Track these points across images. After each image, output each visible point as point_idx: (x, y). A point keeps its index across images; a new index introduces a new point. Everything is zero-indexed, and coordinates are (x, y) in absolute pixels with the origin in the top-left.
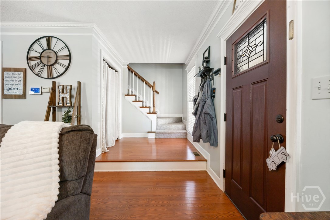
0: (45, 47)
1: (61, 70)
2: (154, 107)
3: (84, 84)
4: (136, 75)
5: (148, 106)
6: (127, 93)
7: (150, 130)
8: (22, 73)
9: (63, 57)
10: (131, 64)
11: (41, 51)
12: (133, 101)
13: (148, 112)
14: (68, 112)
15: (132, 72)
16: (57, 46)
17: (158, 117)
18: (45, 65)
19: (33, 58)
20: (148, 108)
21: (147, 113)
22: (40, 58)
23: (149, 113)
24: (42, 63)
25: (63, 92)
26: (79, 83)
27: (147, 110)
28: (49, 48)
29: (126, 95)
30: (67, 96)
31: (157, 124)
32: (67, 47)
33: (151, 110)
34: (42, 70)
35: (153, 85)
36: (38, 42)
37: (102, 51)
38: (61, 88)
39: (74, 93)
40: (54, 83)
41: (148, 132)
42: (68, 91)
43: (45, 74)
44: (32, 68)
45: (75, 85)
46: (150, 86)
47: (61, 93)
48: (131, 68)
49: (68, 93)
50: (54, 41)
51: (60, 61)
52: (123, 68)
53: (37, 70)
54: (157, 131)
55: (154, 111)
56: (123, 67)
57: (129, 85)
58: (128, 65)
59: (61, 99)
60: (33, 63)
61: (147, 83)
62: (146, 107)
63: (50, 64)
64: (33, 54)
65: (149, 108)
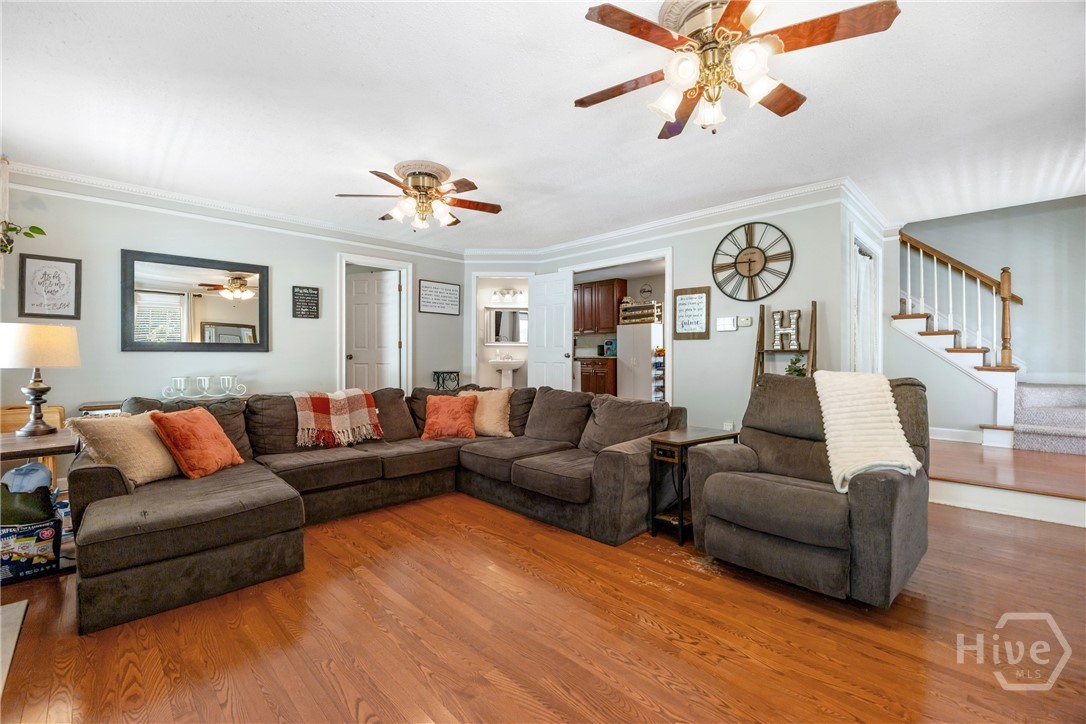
0: (744, 245)
1: (774, 281)
2: (1004, 347)
3: (823, 304)
4: (928, 255)
5: (979, 347)
6: (897, 312)
7: (989, 423)
8: (704, 295)
9: (778, 257)
10: (909, 226)
11: (735, 252)
12: (921, 334)
13: (981, 365)
14: (798, 361)
15: (915, 249)
16: (765, 239)
17: (1020, 384)
18: (744, 277)
19: (723, 268)
20: (979, 351)
21: (975, 368)
22: (734, 265)
23: (986, 367)
24: (738, 273)
25: (781, 325)
26: (814, 304)
27: (977, 359)
28: (750, 245)
29: (895, 318)
30: (792, 331)
31: (1019, 402)
32: (785, 236)
33: (994, 357)
34: (737, 288)
35: (1002, 277)
36: (729, 237)
37: (855, 225)
38: (777, 317)
39: (805, 324)
40: (762, 307)
41: (982, 427)
42: (793, 321)
43: (743, 293)
44: (719, 286)
45: (806, 309)
46: (987, 284)
47: (777, 327)
48: (910, 239)
49: (793, 326)
50: (758, 230)
51: (771, 265)
52: (886, 243)
53: (729, 289)
54: (1020, 427)
55: (1007, 361)
56: (884, 239)
57: (906, 291)
58: (900, 233)
59: (778, 337)
60: (721, 276)
61: (972, 276)
62: (971, 350)
63: (752, 274)
64: (721, 260)
65: (985, 351)
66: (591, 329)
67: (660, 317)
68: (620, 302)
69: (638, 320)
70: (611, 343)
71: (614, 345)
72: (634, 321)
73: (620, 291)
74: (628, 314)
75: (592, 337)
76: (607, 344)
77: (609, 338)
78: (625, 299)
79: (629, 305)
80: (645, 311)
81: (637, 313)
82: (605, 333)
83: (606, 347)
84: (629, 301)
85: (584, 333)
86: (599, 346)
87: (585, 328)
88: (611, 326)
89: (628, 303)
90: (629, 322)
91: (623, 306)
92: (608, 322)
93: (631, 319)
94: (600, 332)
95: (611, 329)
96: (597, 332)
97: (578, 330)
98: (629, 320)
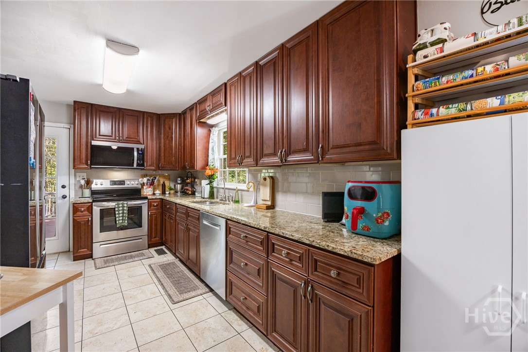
66: (305, 150)
74: (448, 80)
76: (351, 195)
77: (369, 174)
82: (342, 162)
83: (349, 205)
84: (444, 35)
85: (289, 161)
86: (326, 195)
87: (293, 148)
88: (371, 138)
89: (443, 41)
90: (460, 111)
91: (425, 57)
92: (359, 125)
93: (466, 101)
94: (331, 159)
95: (367, 147)
96: (322, 158)
97: (274, 154)
98: (462, 106)
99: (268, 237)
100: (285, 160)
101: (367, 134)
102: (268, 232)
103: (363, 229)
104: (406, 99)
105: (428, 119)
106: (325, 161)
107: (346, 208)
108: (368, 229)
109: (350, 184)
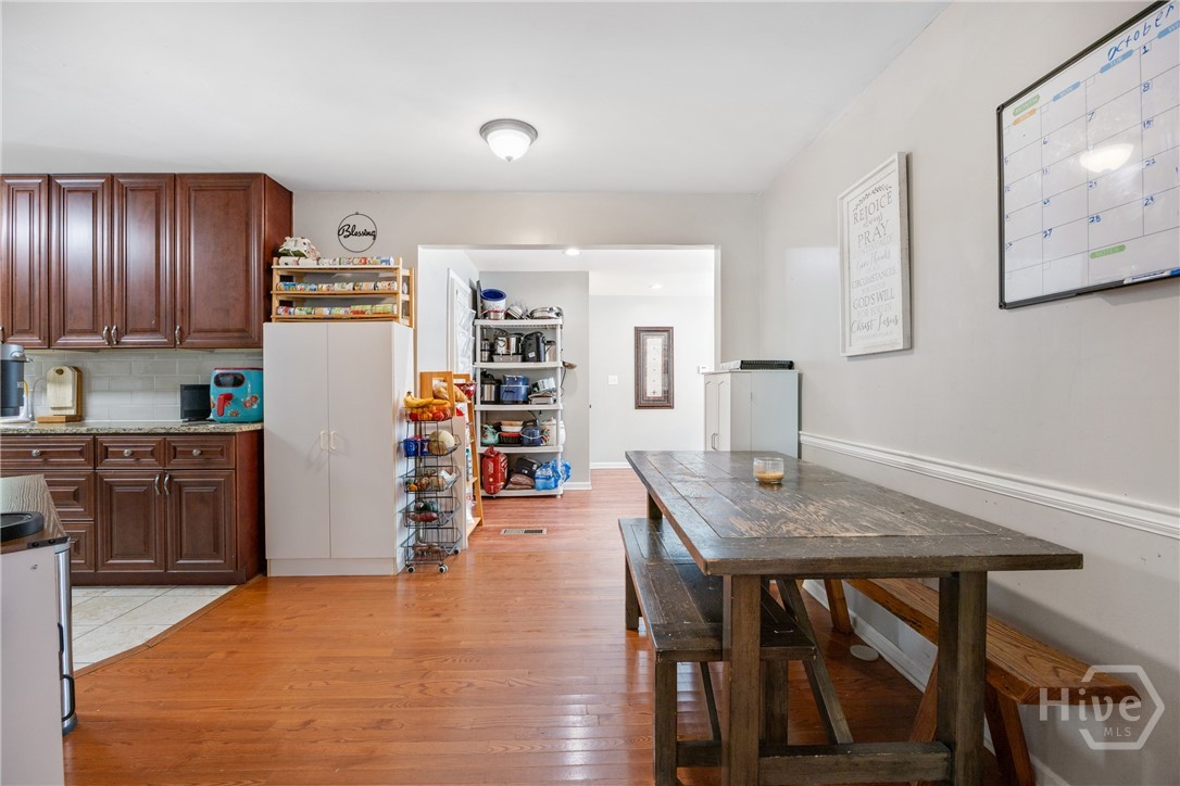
66: (154, 331)
67: (407, 309)
68: (273, 252)
69: (339, 311)
70: (238, 381)
71: (249, 386)
72: (325, 311)
73: (274, 221)
74: (301, 288)
75: (158, 359)
76: (218, 383)
77: (235, 361)
78: (289, 244)
79: (307, 263)
80: (367, 287)
81: (337, 287)
82: (210, 348)
83: (215, 394)
84: (303, 249)
85: (124, 343)
86: (185, 388)
87: (130, 327)
88: (239, 326)
89: (302, 255)
90: (308, 313)
91: (286, 264)
92: (228, 312)
93: (313, 307)
94: (192, 343)
95: (236, 334)
96: (181, 342)
97: (94, 331)
98: (309, 310)
99: (95, 440)
100: (118, 342)
101: (236, 321)
102: (95, 435)
103: (231, 415)
104: (271, 295)
105: (287, 316)
106: (184, 345)
107: (212, 397)
108: (237, 414)
109: (218, 372)
